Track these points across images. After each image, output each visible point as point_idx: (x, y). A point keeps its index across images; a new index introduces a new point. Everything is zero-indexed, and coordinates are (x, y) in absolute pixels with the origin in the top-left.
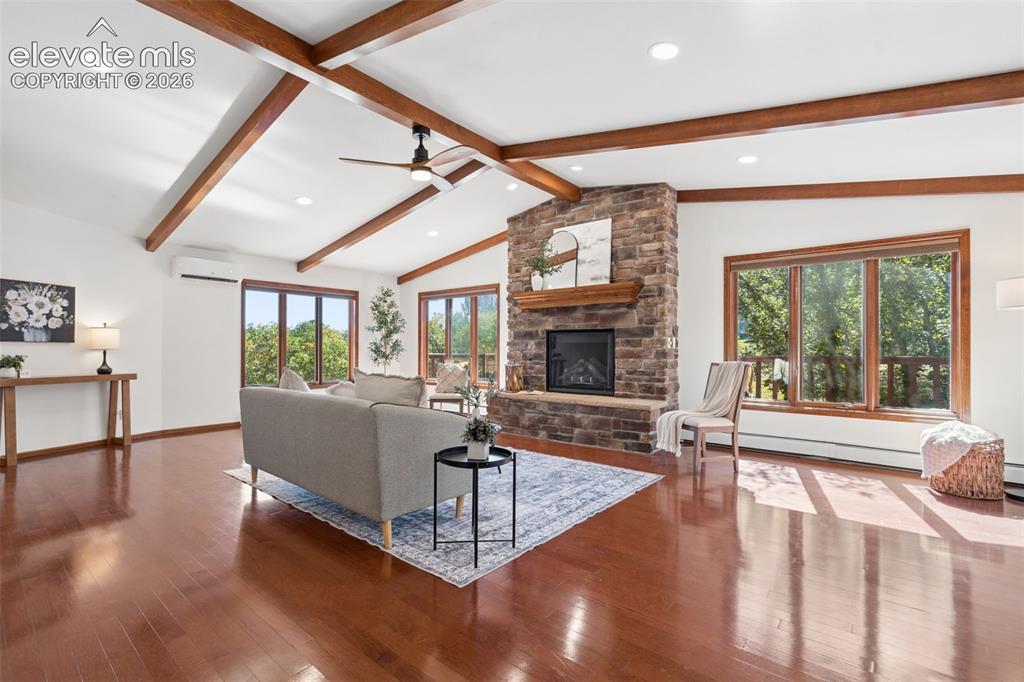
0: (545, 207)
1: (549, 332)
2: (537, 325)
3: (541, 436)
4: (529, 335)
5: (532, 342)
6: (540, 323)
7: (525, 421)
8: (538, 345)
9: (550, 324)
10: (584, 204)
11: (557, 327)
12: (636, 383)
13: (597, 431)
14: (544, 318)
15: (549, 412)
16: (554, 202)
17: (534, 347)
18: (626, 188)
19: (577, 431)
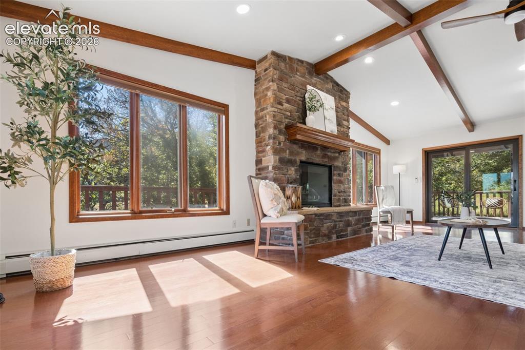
0: (300, 63)
1: (301, 162)
2: (296, 155)
3: (334, 238)
4: (291, 162)
5: (293, 169)
6: (298, 154)
7: (324, 230)
8: (296, 171)
9: (303, 156)
10: (320, 78)
11: (308, 158)
12: (341, 198)
13: (356, 226)
14: (300, 150)
15: (337, 220)
16: (305, 64)
17: (294, 173)
18: (338, 85)
19: (349, 229)
